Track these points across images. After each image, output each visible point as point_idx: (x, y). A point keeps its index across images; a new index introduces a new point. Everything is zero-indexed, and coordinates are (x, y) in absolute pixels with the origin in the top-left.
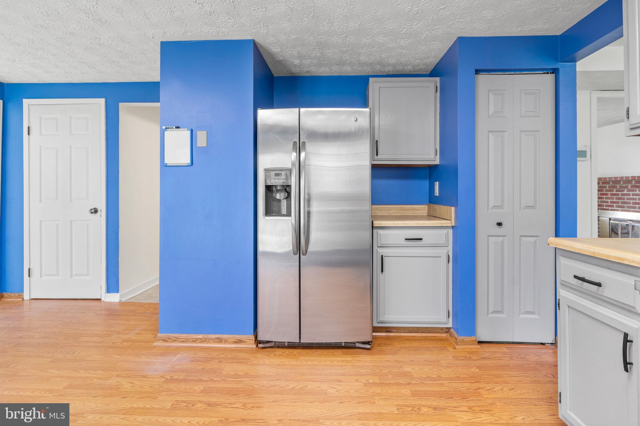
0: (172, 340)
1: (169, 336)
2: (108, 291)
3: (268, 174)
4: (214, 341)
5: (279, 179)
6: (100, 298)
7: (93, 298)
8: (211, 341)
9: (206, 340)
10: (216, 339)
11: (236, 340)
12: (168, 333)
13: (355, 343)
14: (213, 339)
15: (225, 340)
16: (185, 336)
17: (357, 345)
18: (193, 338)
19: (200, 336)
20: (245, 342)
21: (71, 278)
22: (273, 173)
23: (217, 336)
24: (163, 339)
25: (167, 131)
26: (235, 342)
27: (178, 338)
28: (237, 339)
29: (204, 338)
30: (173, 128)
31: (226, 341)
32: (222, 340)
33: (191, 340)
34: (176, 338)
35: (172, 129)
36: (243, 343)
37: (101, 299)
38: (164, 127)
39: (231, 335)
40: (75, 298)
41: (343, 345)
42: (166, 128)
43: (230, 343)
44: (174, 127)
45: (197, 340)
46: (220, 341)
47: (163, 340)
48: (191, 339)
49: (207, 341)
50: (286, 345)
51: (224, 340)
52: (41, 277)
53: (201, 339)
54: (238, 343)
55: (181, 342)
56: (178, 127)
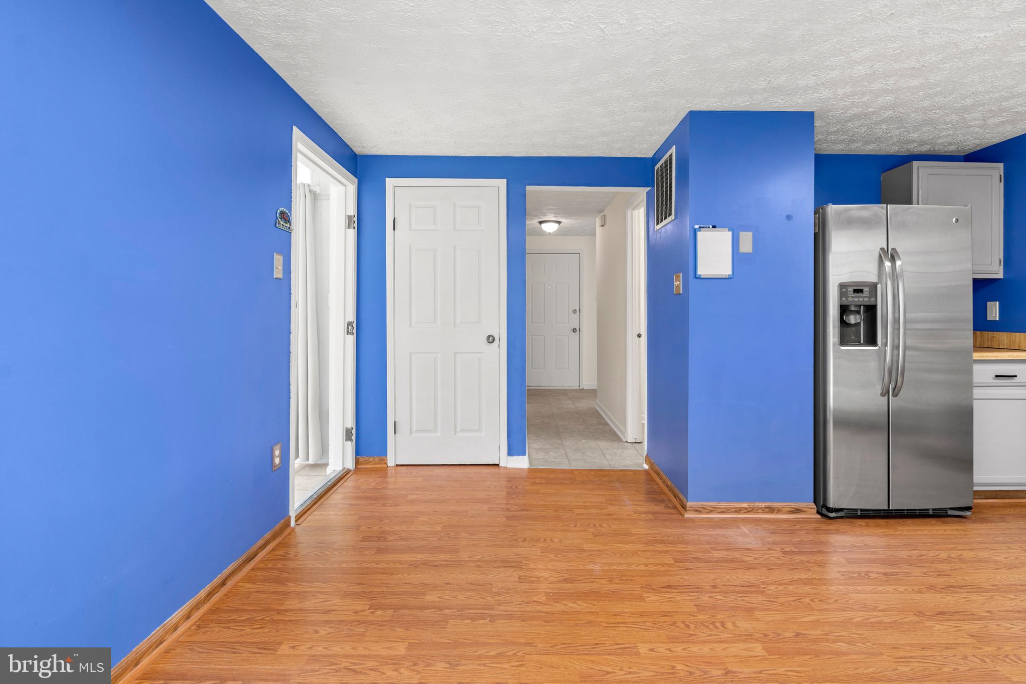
0: (707, 511)
1: (703, 505)
2: (510, 453)
3: (844, 290)
4: (763, 510)
5: (858, 297)
6: (498, 463)
7: (488, 463)
8: (760, 511)
9: (753, 509)
10: (767, 508)
11: (792, 510)
12: (700, 502)
13: (947, 510)
14: (762, 508)
15: (779, 509)
16: (724, 505)
17: (950, 512)
18: (736, 508)
19: (745, 505)
20: (804, 511)
21: (455, 434)
22: (851, 289)
23: (767, 504)
24: (696, 509)
25: (700, 231)
26: (792, 512)
27: (716, 508)
28: (794, 508)
29: (751, 507)
30: (709, 227)
31: (779, 511)
32: (775, 509)
33: (733, 510)
34: (713, 507)
35: (708, 229)
36: (802, 513)
37: (498, 465)
38: (697, 227)
39: (785, 502)
40: (461, 464)
41: (931, 512)
42: (699, 227)
43: (784, 513)
44: (711, 227)
45: (741, 510)
46: (771, 510)
47: (696, 511)
48: (733, 508)
49: (755, 511)
50: (859, 513)
51: (776, 509)
52: (411, 434)
53: (746, 508)
54: (795, 513)
55: (719, 512)
56: (714, 227)
